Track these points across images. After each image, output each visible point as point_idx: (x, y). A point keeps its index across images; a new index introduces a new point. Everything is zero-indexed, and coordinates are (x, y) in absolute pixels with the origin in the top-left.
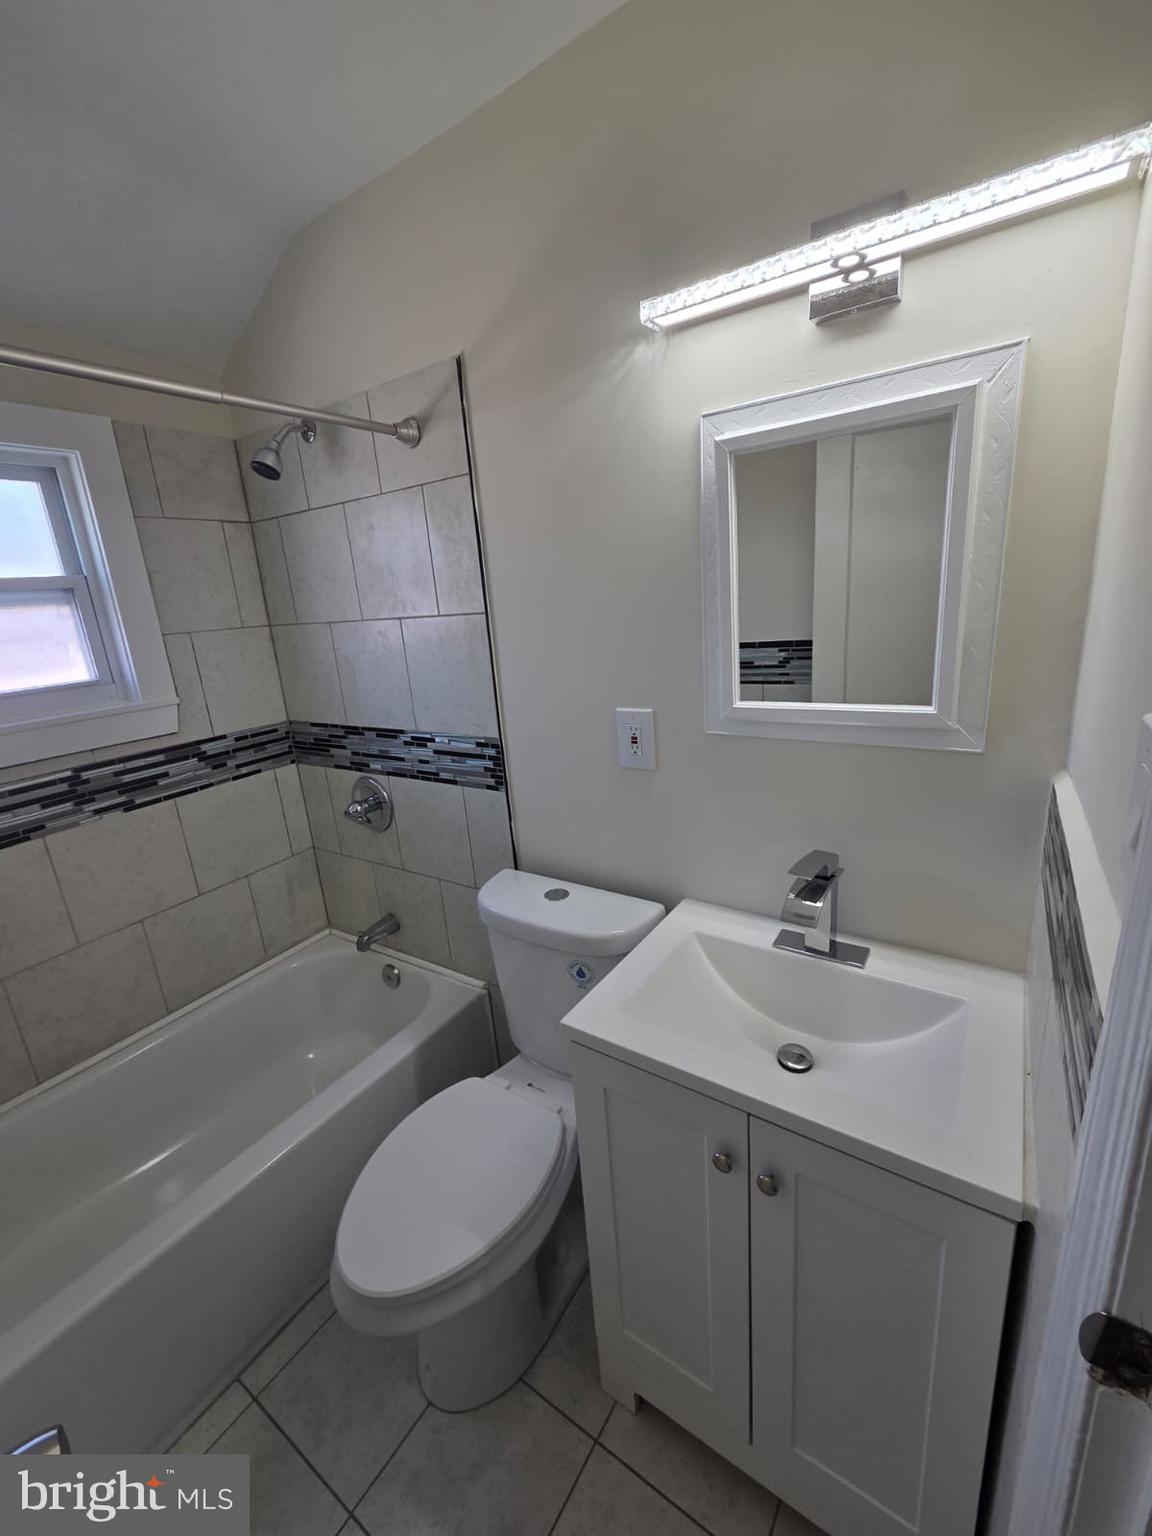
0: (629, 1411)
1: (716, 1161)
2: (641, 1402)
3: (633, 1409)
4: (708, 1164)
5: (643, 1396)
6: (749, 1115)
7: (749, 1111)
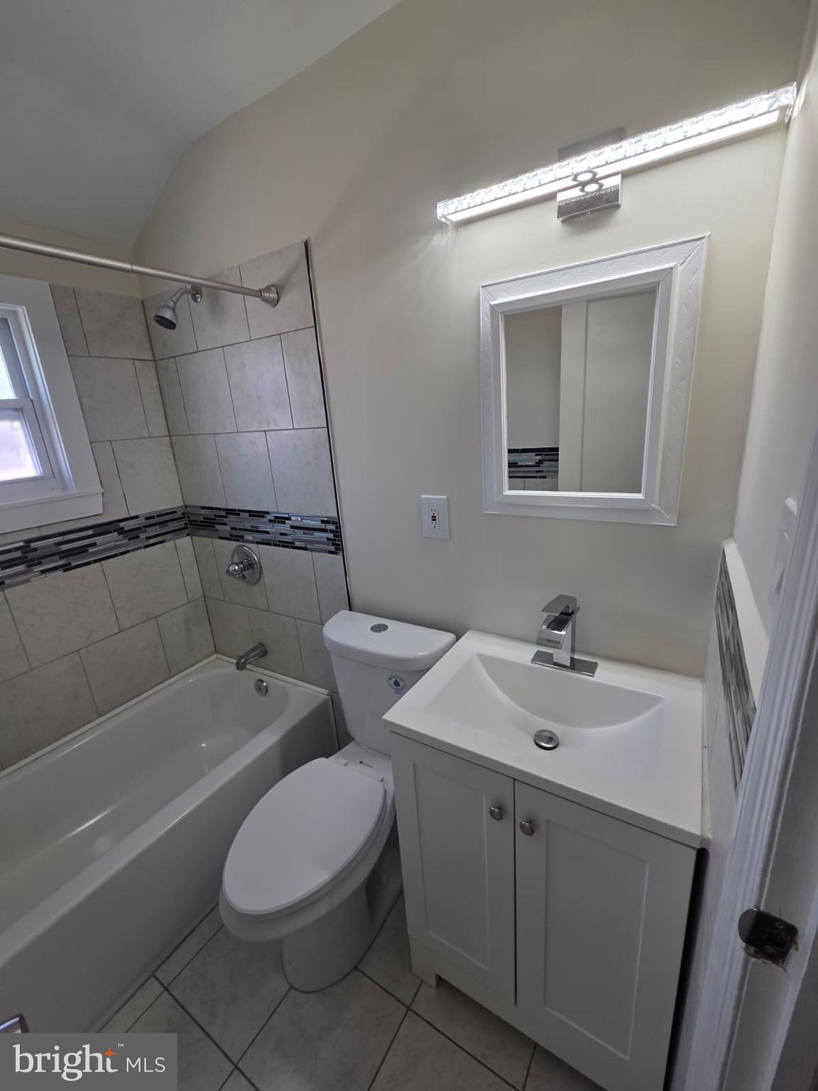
0: (431, 986)
1: (492, 813)
2: (440, 981)
3: (435, 985)
4: (486, 814)
5: (441, 975)
6: (515, 780)
7: (514, 777)
